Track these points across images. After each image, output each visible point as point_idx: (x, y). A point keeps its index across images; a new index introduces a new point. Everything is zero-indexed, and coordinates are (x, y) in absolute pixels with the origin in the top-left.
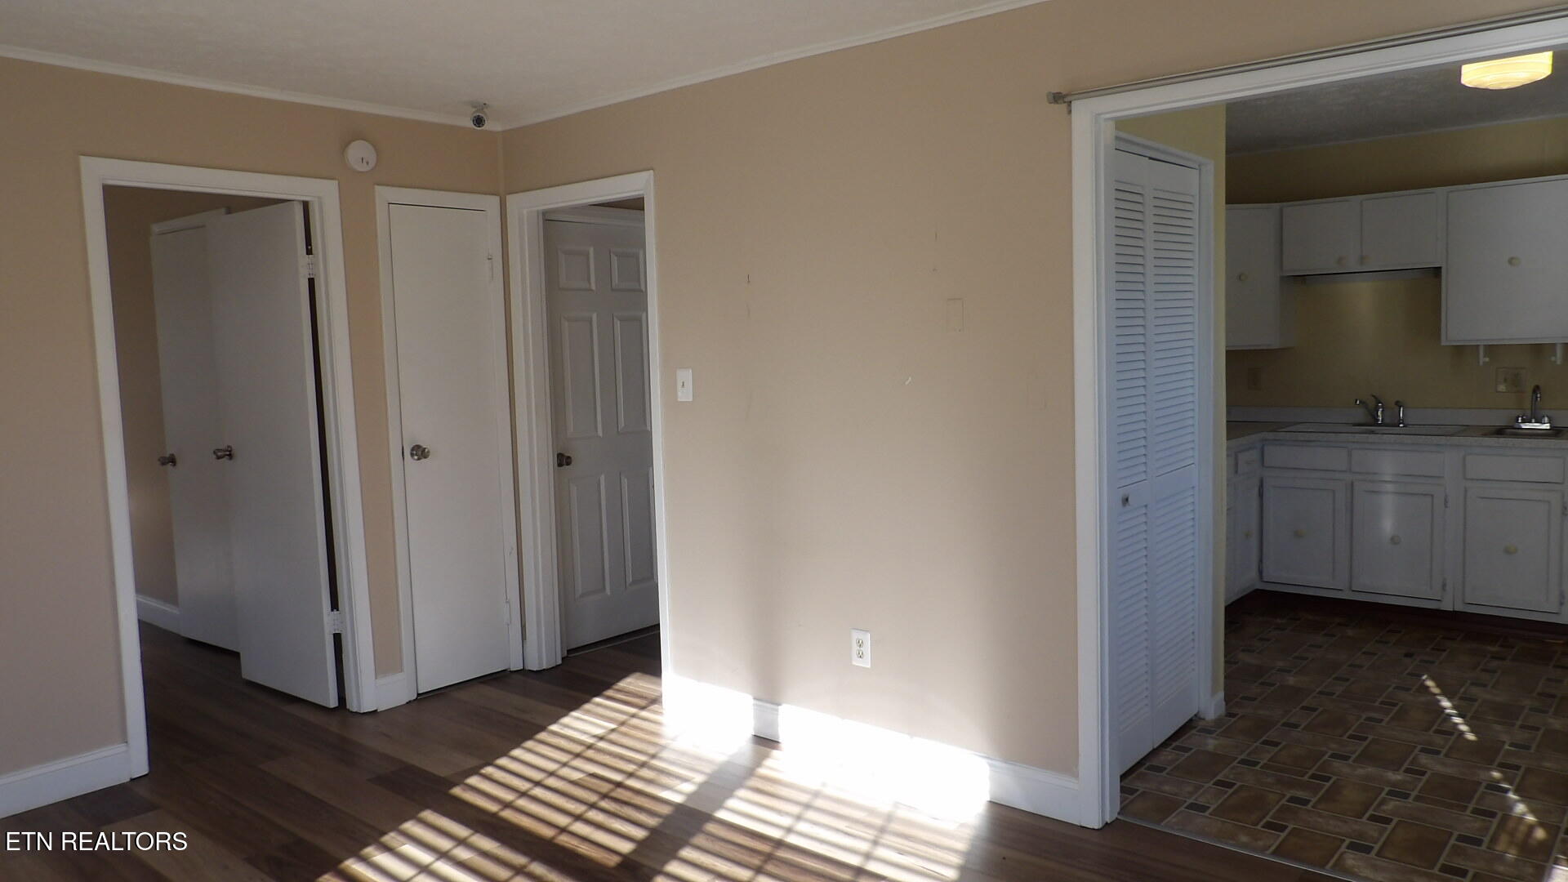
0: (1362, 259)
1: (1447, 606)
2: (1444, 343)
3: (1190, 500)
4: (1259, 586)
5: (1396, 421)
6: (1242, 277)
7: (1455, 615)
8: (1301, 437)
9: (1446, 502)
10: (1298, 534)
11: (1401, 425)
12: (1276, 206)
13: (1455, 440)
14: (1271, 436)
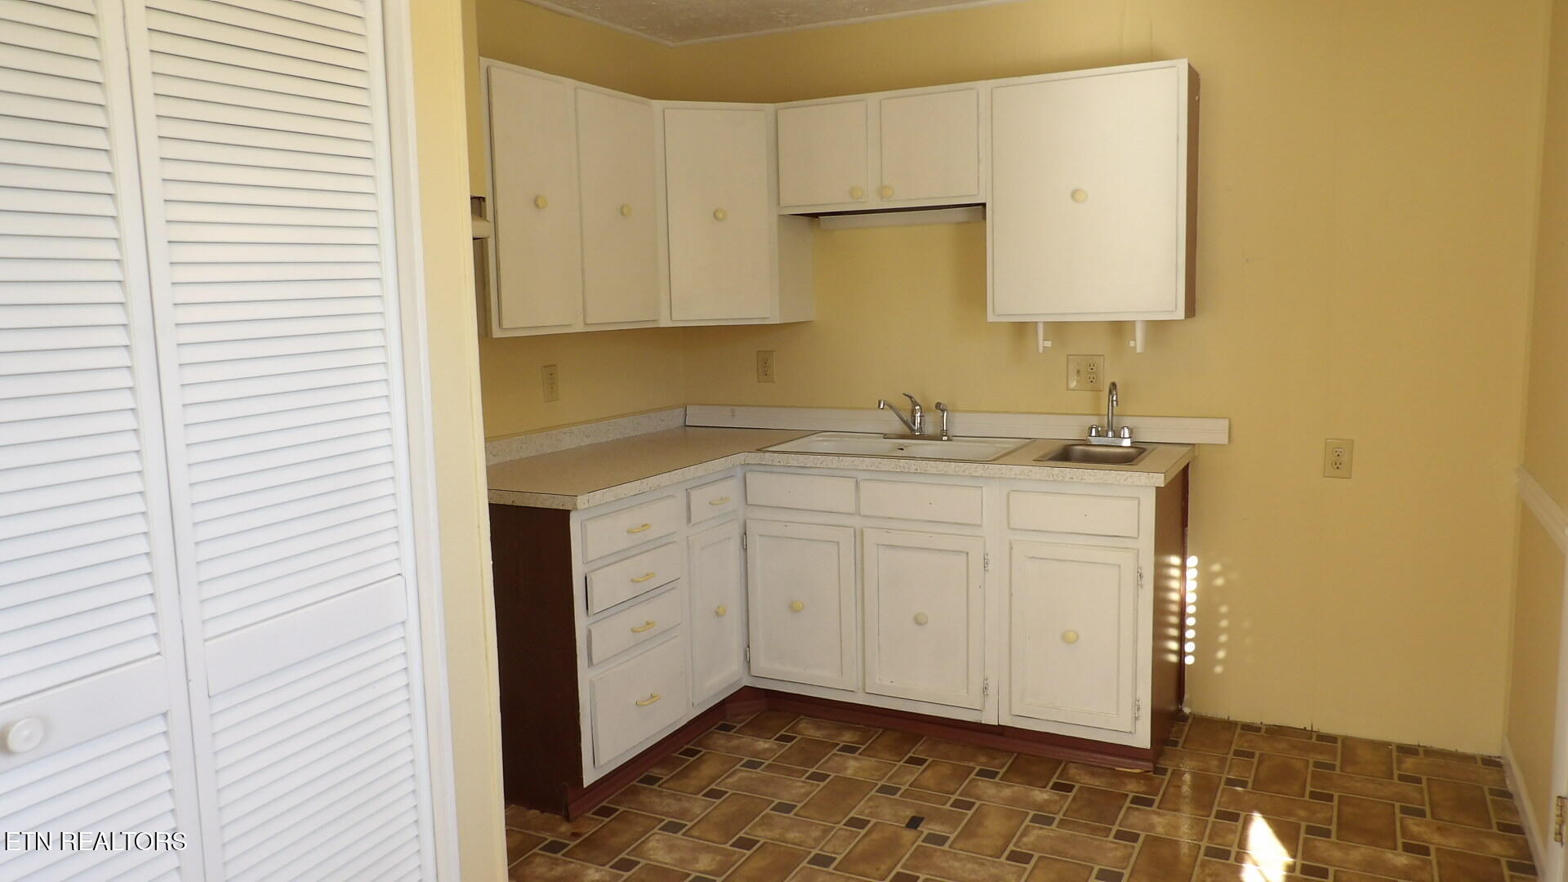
0: (881, 191)
1: (989, 719)
2: (991, 318)
3: (398, 648)
4: (747, 682)
5: (939, 431)
6: (720, 215)
7: (1001, 731)
8: (793, 460)
9: (986, 564)
10: (793, 608)
11: (945, 438)
12: (770, 107)
13: (994, 469)
14: (754, 458)
